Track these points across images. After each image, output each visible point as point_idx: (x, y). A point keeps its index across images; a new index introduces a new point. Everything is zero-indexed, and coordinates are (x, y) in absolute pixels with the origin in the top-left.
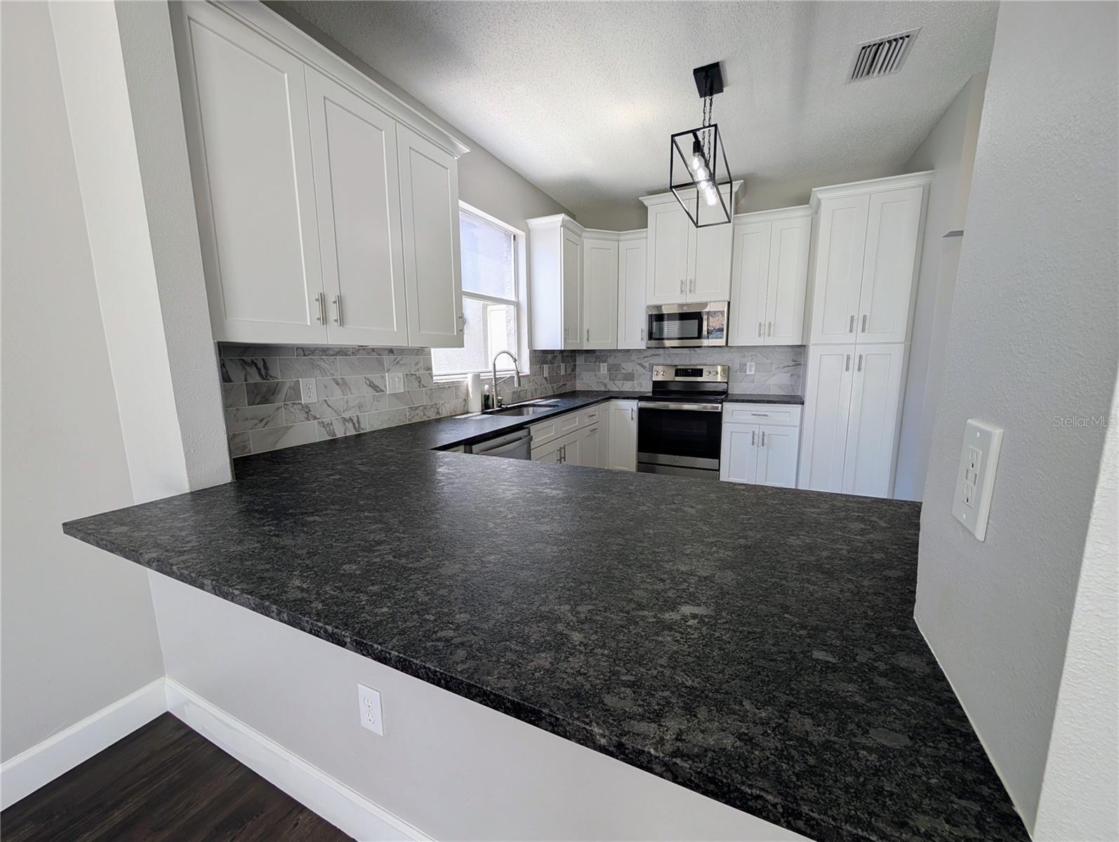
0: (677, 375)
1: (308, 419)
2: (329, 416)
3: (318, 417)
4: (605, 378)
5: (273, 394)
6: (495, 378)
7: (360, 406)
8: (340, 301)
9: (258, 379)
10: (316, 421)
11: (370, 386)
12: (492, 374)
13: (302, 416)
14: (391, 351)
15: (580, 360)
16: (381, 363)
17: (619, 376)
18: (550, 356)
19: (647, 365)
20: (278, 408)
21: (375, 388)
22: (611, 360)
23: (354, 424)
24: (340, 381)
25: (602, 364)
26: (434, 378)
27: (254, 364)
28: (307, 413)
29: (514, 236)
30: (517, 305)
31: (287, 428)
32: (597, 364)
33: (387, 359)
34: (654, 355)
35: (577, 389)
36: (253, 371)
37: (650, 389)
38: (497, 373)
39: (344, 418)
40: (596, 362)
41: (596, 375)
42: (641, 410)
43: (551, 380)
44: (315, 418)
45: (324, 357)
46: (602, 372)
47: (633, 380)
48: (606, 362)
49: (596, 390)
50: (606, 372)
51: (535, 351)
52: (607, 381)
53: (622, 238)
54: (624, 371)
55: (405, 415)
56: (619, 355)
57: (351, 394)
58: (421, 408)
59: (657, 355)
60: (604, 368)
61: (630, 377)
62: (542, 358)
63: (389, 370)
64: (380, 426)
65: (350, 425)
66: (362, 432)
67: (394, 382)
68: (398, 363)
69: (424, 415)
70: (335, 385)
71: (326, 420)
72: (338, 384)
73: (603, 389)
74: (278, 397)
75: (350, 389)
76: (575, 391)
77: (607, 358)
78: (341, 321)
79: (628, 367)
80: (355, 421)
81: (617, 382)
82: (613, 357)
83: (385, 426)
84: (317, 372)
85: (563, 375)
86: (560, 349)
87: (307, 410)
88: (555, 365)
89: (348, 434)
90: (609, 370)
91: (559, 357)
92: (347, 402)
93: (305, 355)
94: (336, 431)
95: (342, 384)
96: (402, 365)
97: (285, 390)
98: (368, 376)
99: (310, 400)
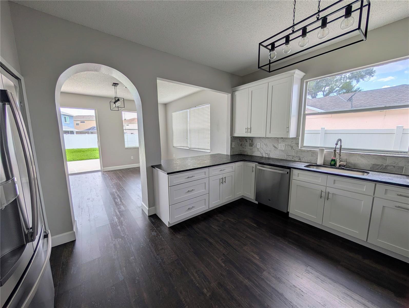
1: (258, 151)
2: (262, 151)
7: (270, 151)
9: (251, 142)
10: (259, 152)
11: (274, 146)
14: (282, 138)
16: (278, 141)
24: (266, 144)
27: (251, 139)
33: (280, 141)
36: (250, 141)
39: (266, 153)
44: (259, 151)
45: (263, 139)
55: (285, 157)
58: (291, 156)
63: (280, 143)
64: (275, 157)
65: (267, 155)
66: (270, 157)
67: (281, 146)
68: (284, 141)
69: (293, 158)
70: (264, 145)
71: (261, 152)
72: (265, 145)
75: (268, 146)
80: (268, 154)
83: (277, 158)
84: (261, 142)
87: (258, 149)
89: (266, 157)
92: (267, 149)
94: (264, 155)
95: (266, 145)
96: (286, 142)
97: (255, 145)
98: (273, 144)
99: (259, 147)
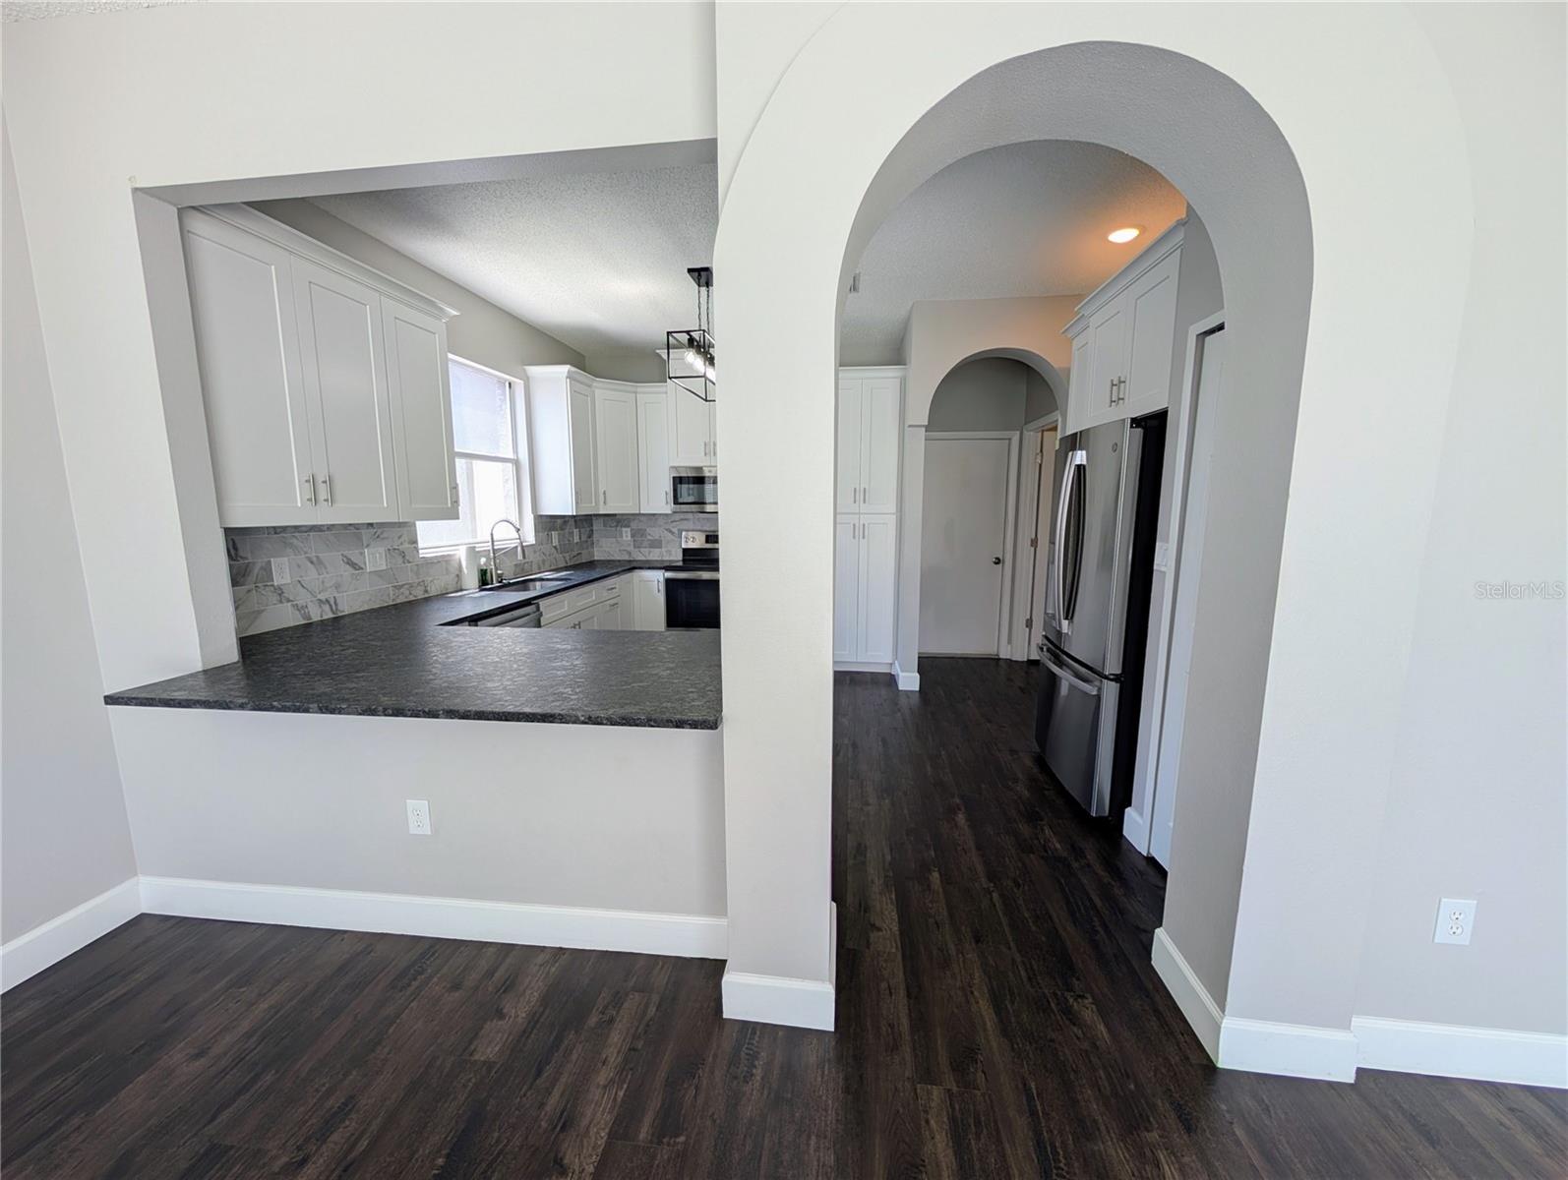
0: (707, 542)
1: (281, 602)
2: (303, 598)
3: (291, 598)
4: (629, 545)
5: (244, 575)
6: (494, 550)
7: (337, 587)
8: (330, 482)
10: (289, 604)
11: (348, 563)
12: (490, 544)
13: (275, 598)
14: (371, 525)
15: (597, 525)
16: (359, 538)
17: (646, 543)
18: (559, 521)
19: (675, 530)
20: (249, 591)
21: (353, 565)
22: (634, 525)
23: (331, 606)
24: (314, 559)
25: (624, 529)
26: (421, 551)
28: (280, 595)
29: (510, 384)
30: (516, 463)
31: (260, 612)
32: (618, 528)
33: (366, 534)
34: (682, 520)
35: (596, 558)
37: (680, 557)
38: (495, 543)
39: (320, 600)
40: (617, 526)
41: (618, 542)
42: (668, 582)
43: (563, 548)
44: (289, 601)
45: (296, 534)
46: (624, 538)
47: (661, 547)
48: (629, 527)
49: (618, 558)
50: (629, 538)
51: (541, 516)
52: (631, 548)
53: (639, 390)
54: (649, 537)
55: (389, 595)
56: (642, 518)
57: (327, 573)
58: (406, 586)
59: (686, 519)
60: (626, 534)
61: (656, 544)
62: (548, 524)
63: (368, 546)
64: (361, 607)
65: (326, 608)
66: (340, 614)
67: (374, 558)
68: (378, 537)
69: (410, 594)
70: (309, 564)
71: (300, 603)
72: (312, 562)
73: (627, 558)
74: (250, 578)
75: (326, 568)
76: (594, 561)
77: (629, 522)
78: (332, 499)
79: (654, 533)
80: (332, 602)
81: (642, 550)
82: (636, 521)
83: (366, 607)
84: (289, 550)
85: (577, 543)
86: (570, 514)
87: (279, 591)
88: (567, 531)
89: (325, 617)
90: (633, 536)
91: (572, 522)
92: (323, 582)
93: (276, 533)
94: (312, 615)
95: (317, 563)
96: (383, 539)
97: (256, 571)
98: (345, 553)
99: (284, 582)
